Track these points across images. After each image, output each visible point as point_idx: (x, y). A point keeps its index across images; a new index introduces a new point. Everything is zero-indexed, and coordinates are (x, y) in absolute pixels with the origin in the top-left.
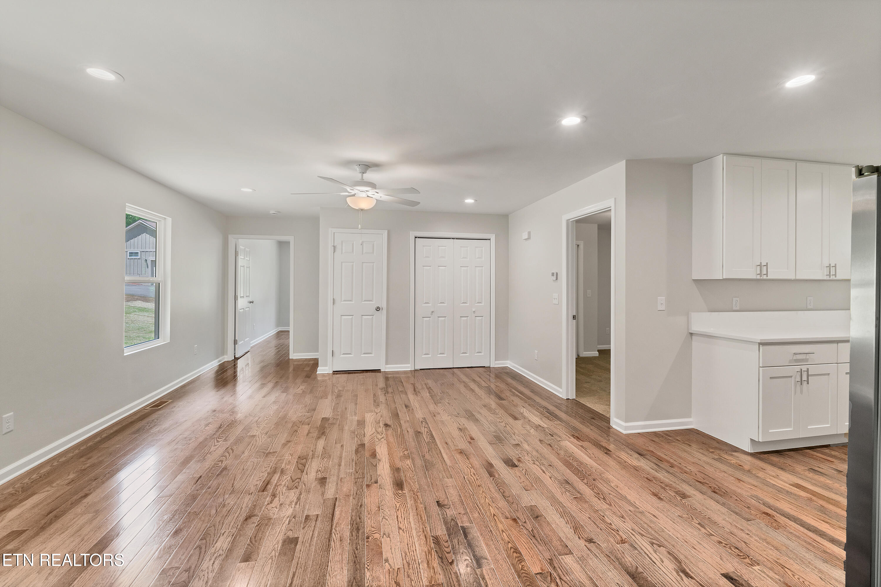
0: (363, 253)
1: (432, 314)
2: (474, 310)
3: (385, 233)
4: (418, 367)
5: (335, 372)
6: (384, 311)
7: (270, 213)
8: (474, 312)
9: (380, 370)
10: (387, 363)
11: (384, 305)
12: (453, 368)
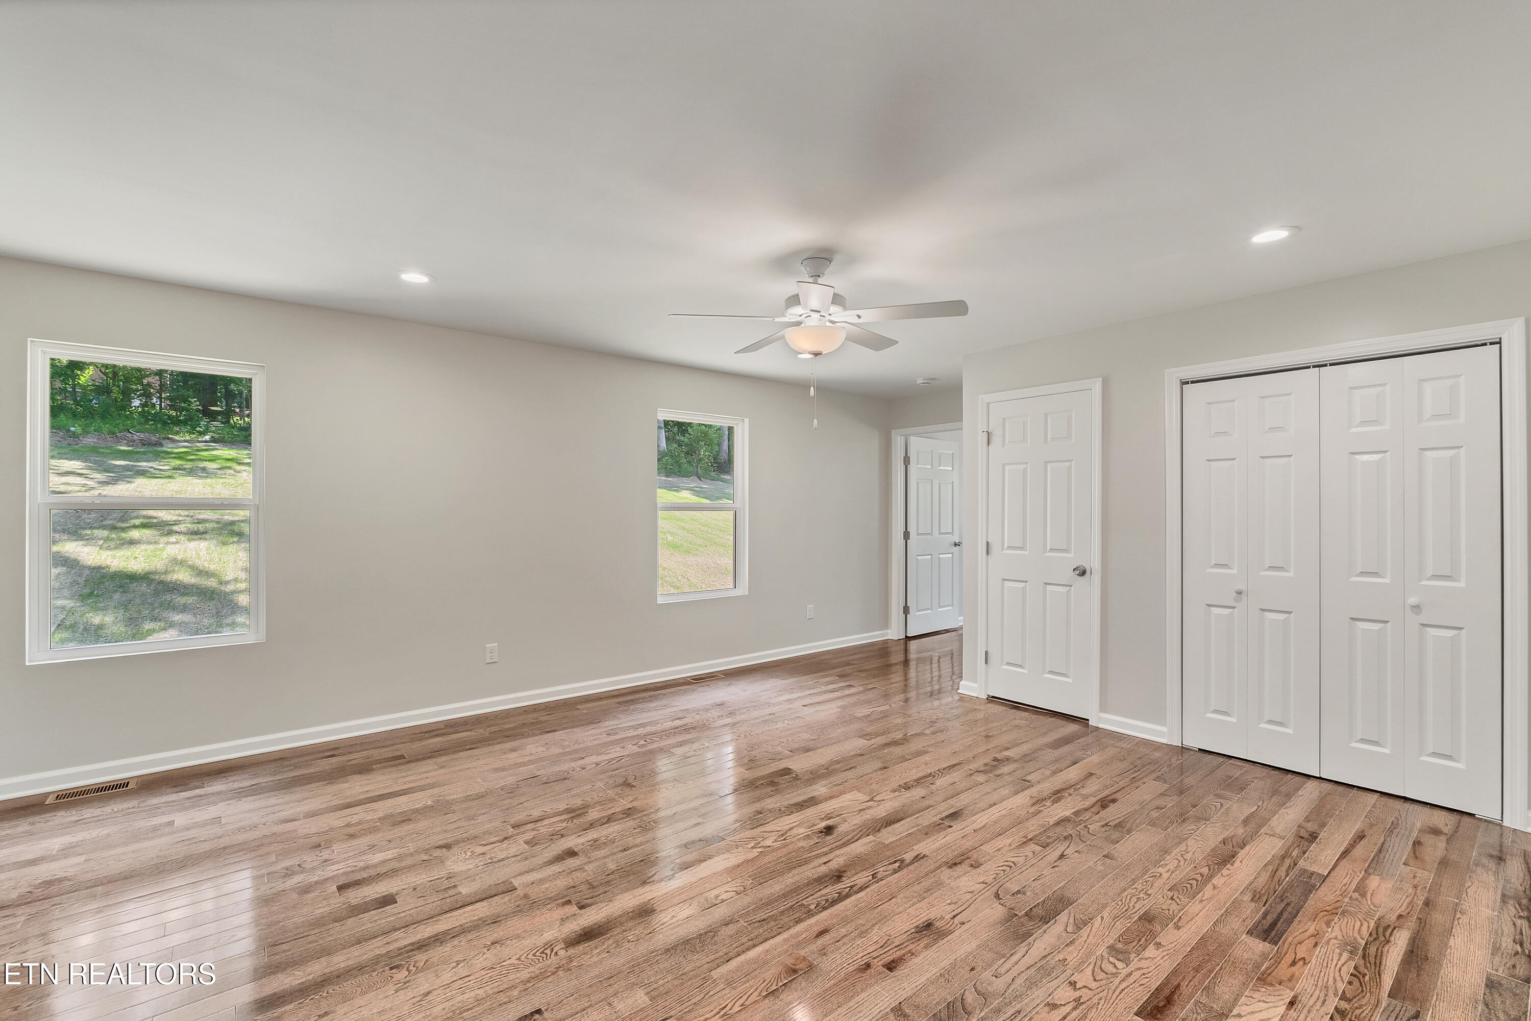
0: (1046, 441)
1: (1237, 600)
2: (1412, 600)
3: (1097, 386)
4: (1194, 741)
5: (993, 699)
6: (1096, 578)
7: (918, 382)
8: (1416, 608)
9: (1088, 720)
10: (1103, 708)
11: (1094, 563)
12: (1320, 778)
